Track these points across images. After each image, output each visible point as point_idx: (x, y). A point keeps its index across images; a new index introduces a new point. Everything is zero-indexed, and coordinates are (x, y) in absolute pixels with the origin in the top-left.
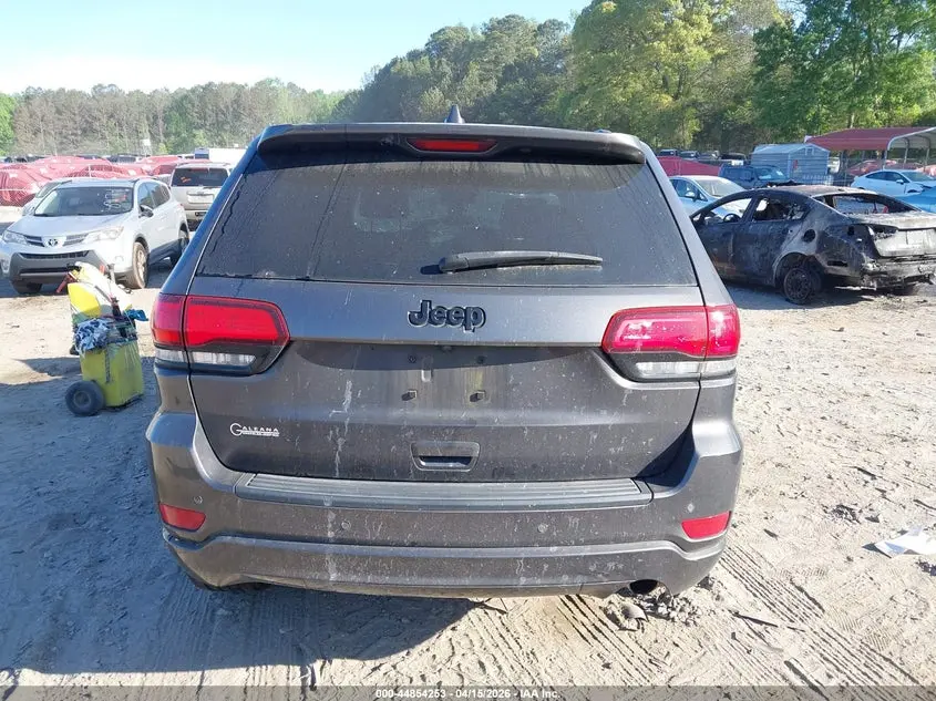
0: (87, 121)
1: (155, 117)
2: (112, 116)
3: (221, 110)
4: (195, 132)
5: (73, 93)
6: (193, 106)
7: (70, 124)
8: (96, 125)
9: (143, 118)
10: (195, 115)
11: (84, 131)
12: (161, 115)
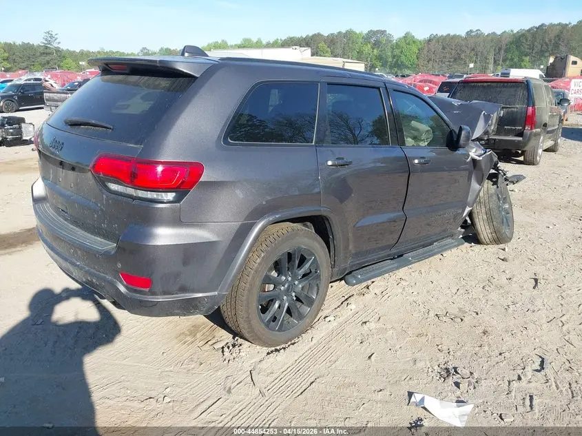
0: (458, 54)
1: (500, 49)
2: (473, 50)
3: (546, 43)
4: (524, 58)
5: (455, 37)
6: (526, 40)
7: (448, 55)
8: (463, 56)
9: (492, 50)
10: (527, 46)
11: (455, 59)
12: (504, 47)
